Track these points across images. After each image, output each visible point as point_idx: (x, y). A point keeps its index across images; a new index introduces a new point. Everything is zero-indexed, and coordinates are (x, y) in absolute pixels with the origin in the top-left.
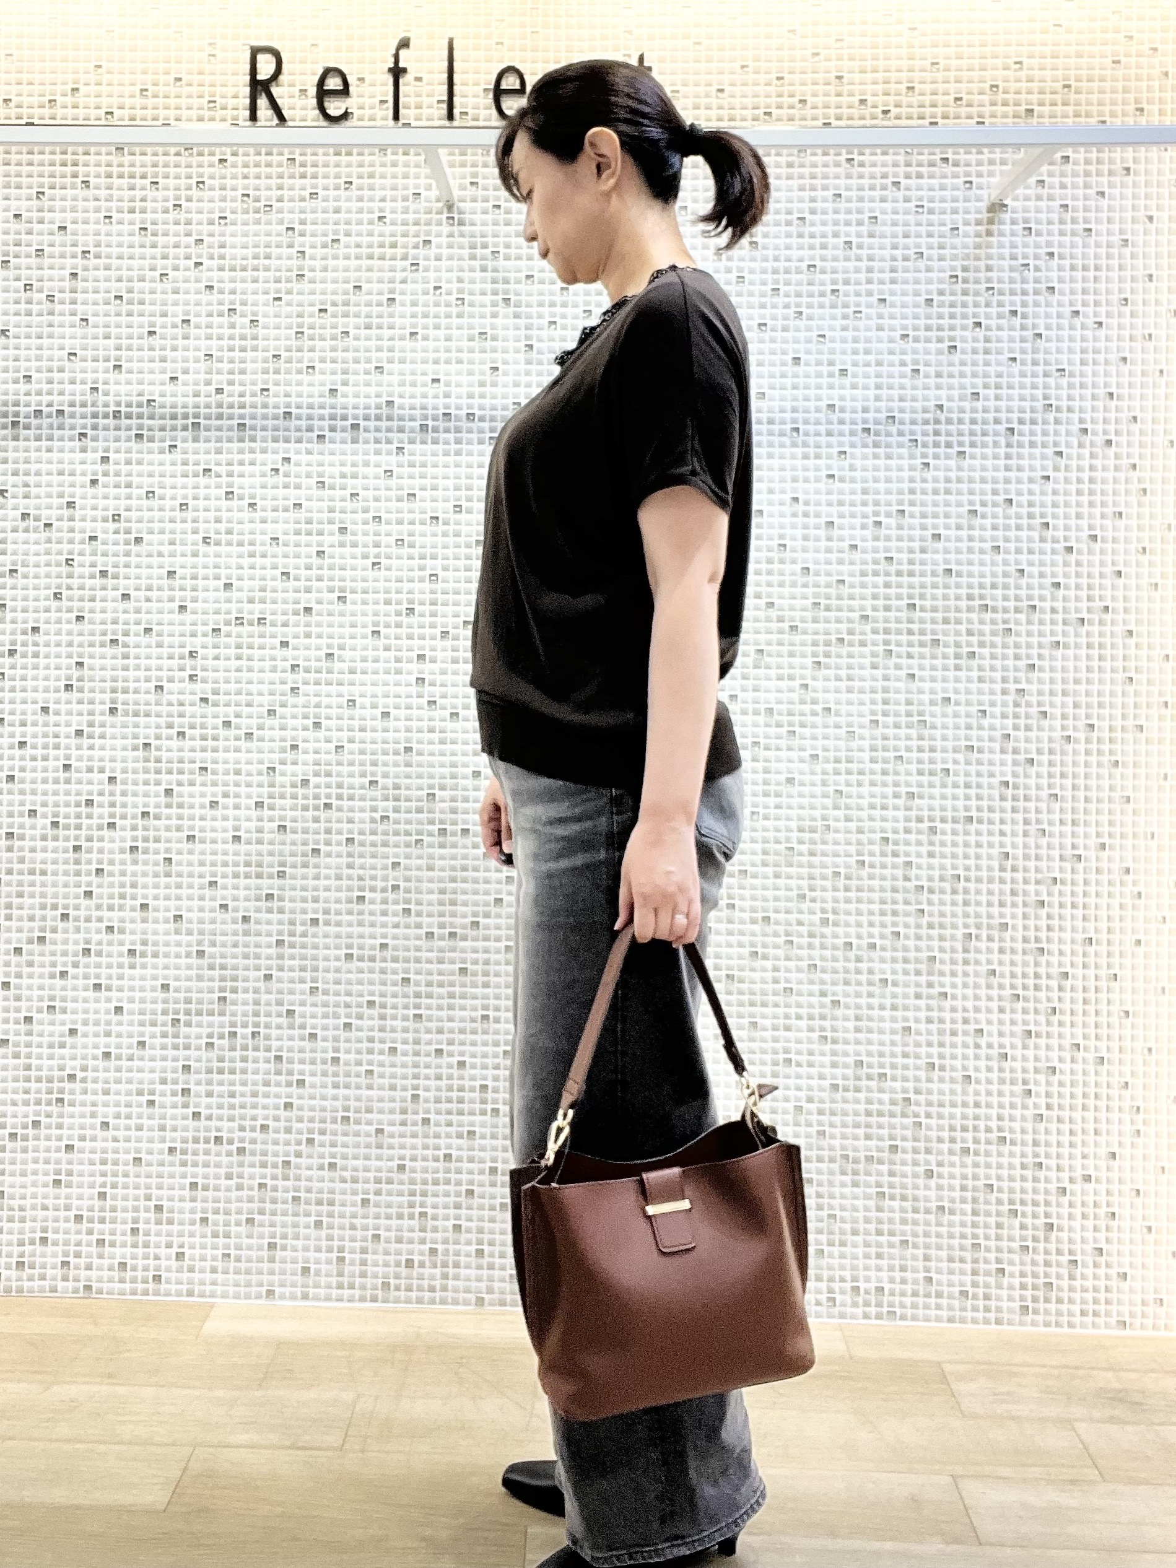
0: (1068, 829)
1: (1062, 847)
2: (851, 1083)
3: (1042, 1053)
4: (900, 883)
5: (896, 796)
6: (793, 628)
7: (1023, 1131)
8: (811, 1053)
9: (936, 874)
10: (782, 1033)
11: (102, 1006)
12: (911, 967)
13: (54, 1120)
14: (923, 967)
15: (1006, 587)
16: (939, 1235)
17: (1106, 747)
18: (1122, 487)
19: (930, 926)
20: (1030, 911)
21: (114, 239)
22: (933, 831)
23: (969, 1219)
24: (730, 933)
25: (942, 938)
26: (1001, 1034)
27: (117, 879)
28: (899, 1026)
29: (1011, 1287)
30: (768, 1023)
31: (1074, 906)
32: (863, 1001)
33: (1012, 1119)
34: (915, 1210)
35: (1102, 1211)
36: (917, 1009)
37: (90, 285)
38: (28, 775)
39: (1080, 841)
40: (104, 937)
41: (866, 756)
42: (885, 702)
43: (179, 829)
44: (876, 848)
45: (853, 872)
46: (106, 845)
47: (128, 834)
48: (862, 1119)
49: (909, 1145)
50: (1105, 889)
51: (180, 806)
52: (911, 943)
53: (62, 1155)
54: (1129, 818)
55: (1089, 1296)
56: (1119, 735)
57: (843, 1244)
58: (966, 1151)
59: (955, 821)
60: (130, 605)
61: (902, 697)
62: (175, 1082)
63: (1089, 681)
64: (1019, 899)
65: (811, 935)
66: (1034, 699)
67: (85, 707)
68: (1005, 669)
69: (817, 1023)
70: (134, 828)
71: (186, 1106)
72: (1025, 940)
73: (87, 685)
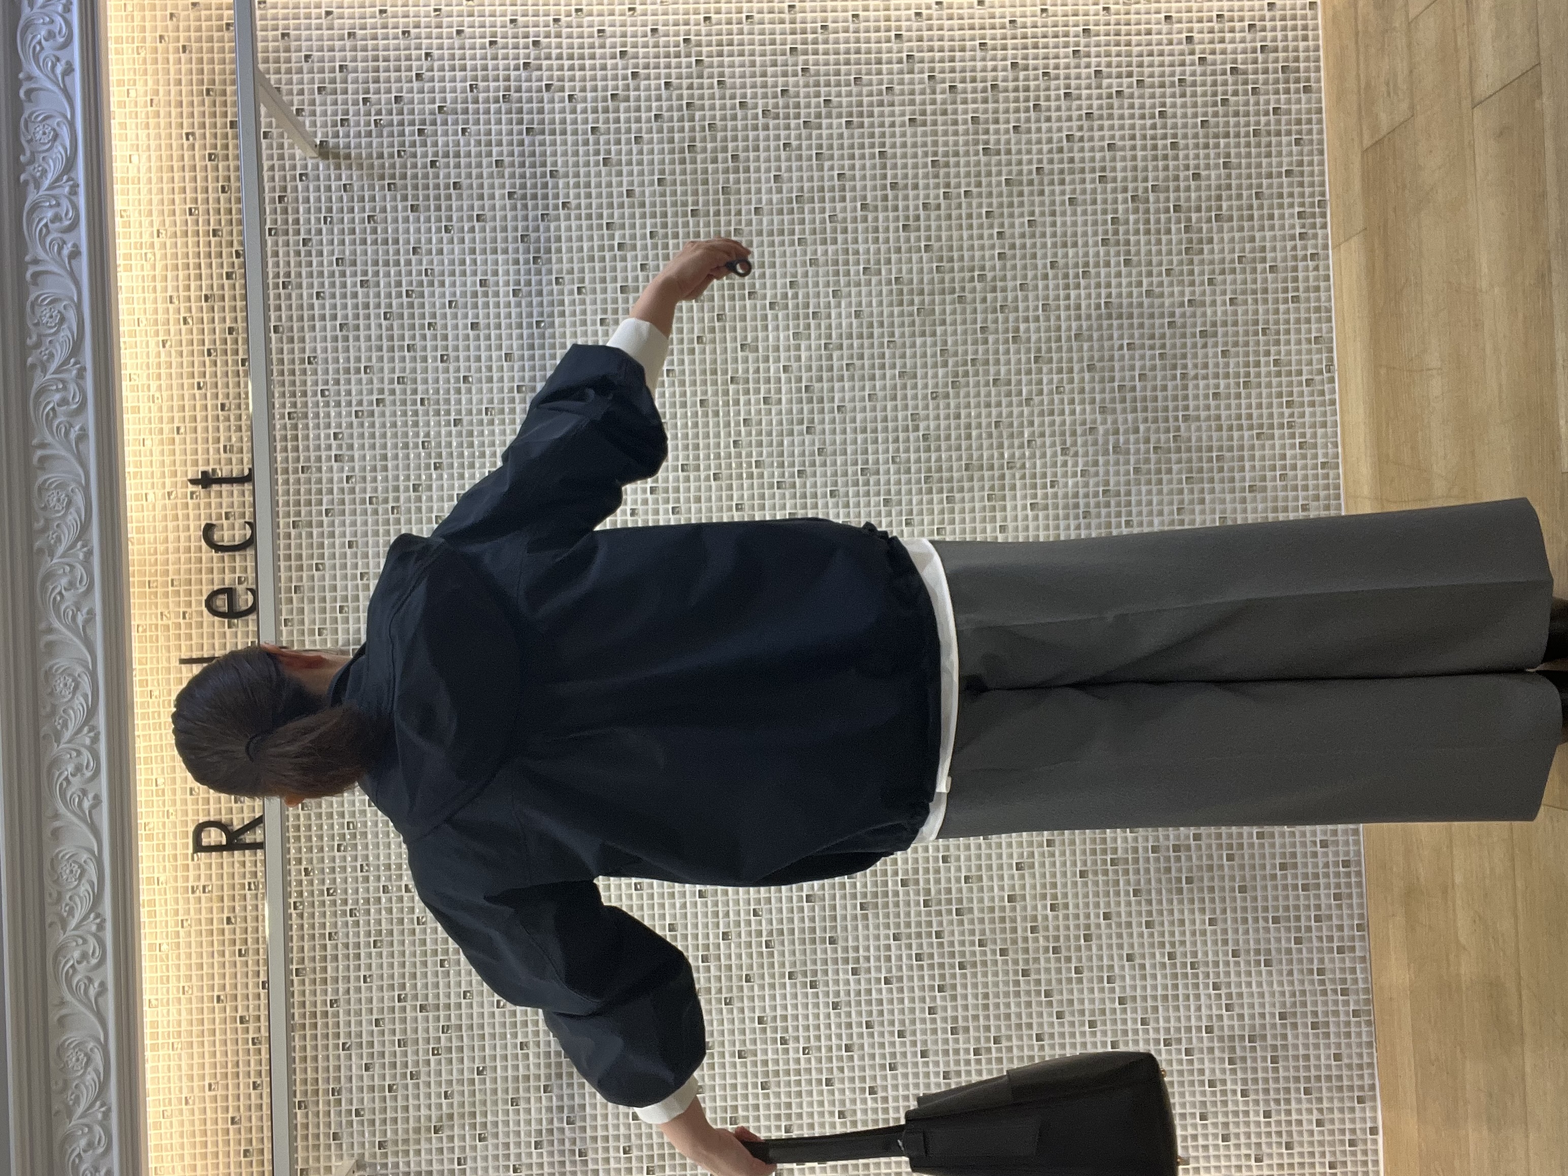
0: (884, 67)
1: (901, 72)
2: (1122, 248)
3: (1084, 83)
4: (943, 212)
5: (865, 220)
6: (720, 318)
7: (1153, 96)
8: (1098, 286)
9: (932, 181)
10: (1083, 311)
11: (1104, 931)
12: (1016, 200)
13: (1211, 970)
14: (1015, 189)
15: (671, 130)
16: (1249, 166)
17: (810, 37)
18: (575, 30)
19: (979, 185)
20: (959, 97)
21: (386, 971)
22: (894, 186)
23: (1232, 140)
24: (997, 362)
25: (989, 174)
26: (1070, 119)
27: (987, 926)
28: (1069, 209)
29: (1289, 102)
30: (1074, 325)
31: (952, 60)
32: (1049, 242)
33: (1142, 107)
34: (1229, 187)
35: (1217, 26)
36: (1053, 193)
37: (431, 992)
38: (897, 1016)
39: (895, 56)
40: (1040, 935)
41: (831, 248)
42: (781, 233)
43: (937, 871)
44: (913, 235)
45: (935, 255)
46: (957, 938)
47: (945, 918)
48: (1153, 239)
49: (1172, 196)
50: (935, 33)
51: (916, 871)
52: (995, 201)
53: (1241, 960)
54: (872, 14)
55: (1290, 34)
56: (798, 26)
57: (1263, 249)
58: (1174, 146)
59: (884, 167)
60: (733, 929)
61: (776, 218)
62: (1168, 859)
63: (752, 54)
64: (950, 107)
65: (994, 290)
66: (771, 101)
67: (830, 967)
68: (745, 128)
69: (1071, 281)
70: (939, 913)
71: (1188, 848)
72: (985, 101)
73: (810, 967)
